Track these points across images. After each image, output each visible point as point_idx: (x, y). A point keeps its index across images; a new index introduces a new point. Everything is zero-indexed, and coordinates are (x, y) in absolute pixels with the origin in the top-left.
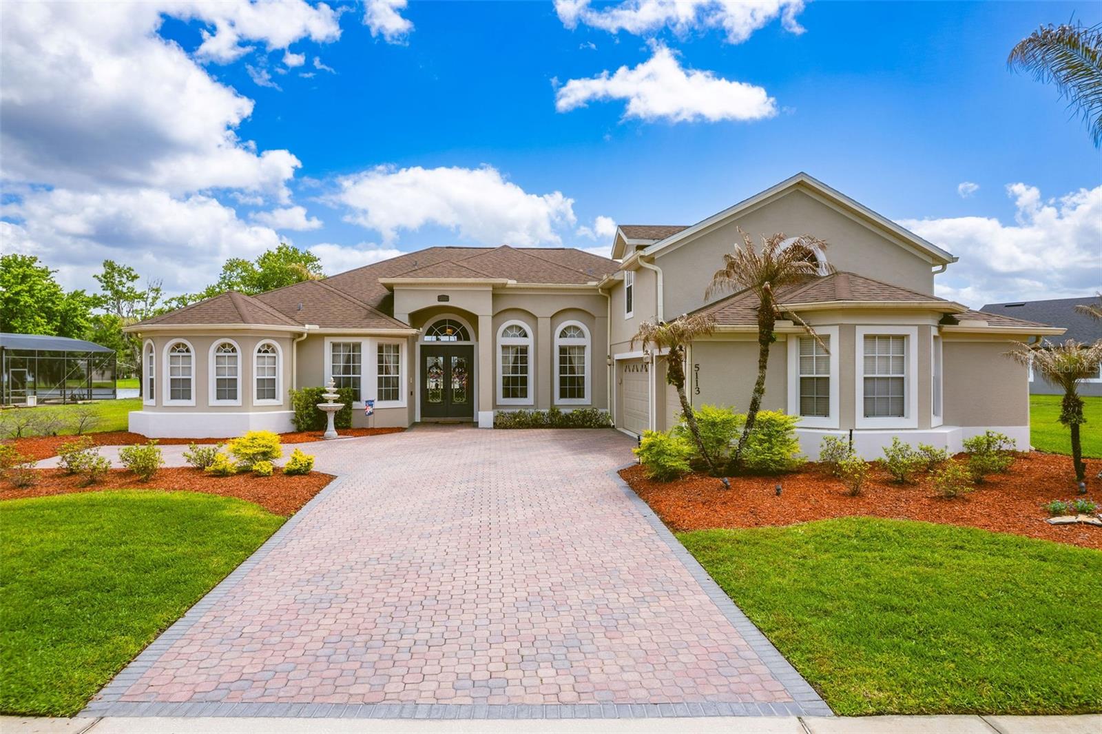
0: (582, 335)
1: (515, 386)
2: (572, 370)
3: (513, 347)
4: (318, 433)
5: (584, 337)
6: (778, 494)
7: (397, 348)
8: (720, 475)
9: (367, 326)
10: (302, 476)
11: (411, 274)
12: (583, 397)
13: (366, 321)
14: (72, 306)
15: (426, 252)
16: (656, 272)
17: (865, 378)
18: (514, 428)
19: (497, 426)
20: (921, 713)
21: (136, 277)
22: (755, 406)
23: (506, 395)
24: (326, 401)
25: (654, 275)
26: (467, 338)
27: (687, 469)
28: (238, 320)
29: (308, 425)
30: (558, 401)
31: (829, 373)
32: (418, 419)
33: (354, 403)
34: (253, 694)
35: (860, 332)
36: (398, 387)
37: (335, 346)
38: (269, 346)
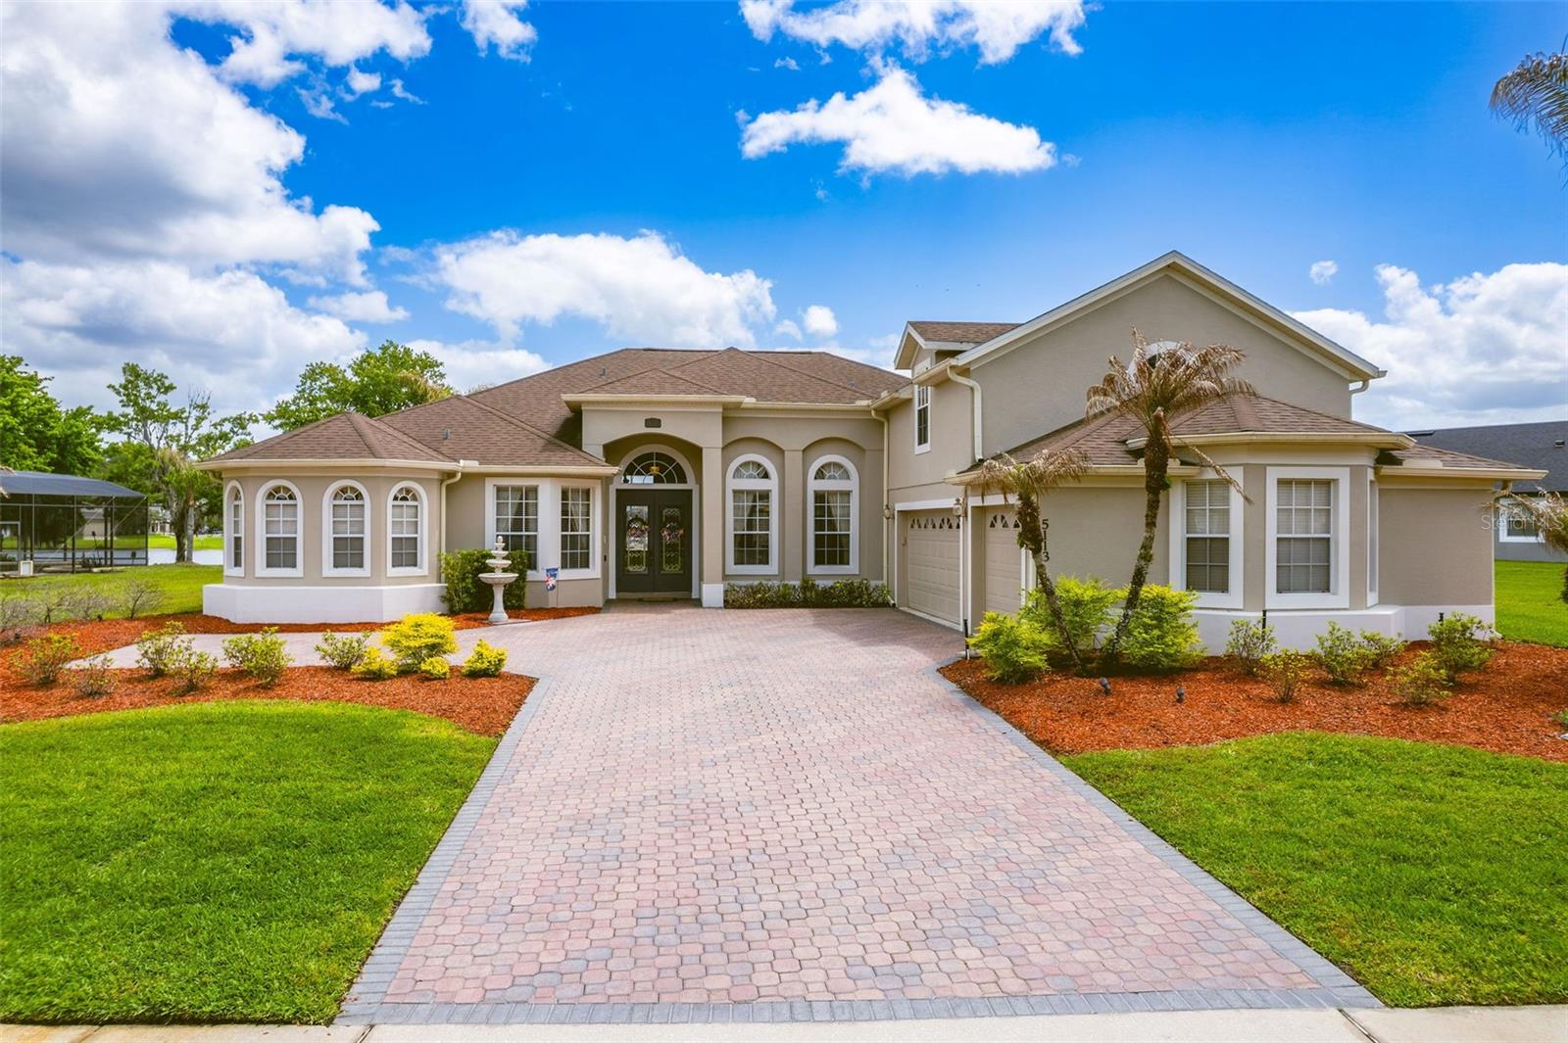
0: (846, 476)
1: (751, 548)
2: (832, 525)
3: (749, 492)
4: (479, 616)
5: (848, 478)
6: (1180, 701)
7: (587, 493)
8: (1091, 675)
9: (548, 463)
10: (493, 679)
11: (606, 387)
12: (848, 564)
13: (546, 454)
14: (75, 430)
15: (615, 356)
16: (972, 389)
17: (1279, 539)
18: (753, 608)
19: (728, 604)
20: (1502, 1003)
21: (171, 388)
22: (1139, 579)
23: (739, 561)
24: (492, 570)
25: (969, 391)
26: (683, 479)
27: (1044, 666)
28: (365, 453)
29: (466, 605)
30: (813, 569)
31: (1228, 533)
32: (612, 595)
33: (529, 572)
34: (571, 991)
35: (1273, 475)
36: (588, 548)
37: (500, 490)
38: (408, 491)
